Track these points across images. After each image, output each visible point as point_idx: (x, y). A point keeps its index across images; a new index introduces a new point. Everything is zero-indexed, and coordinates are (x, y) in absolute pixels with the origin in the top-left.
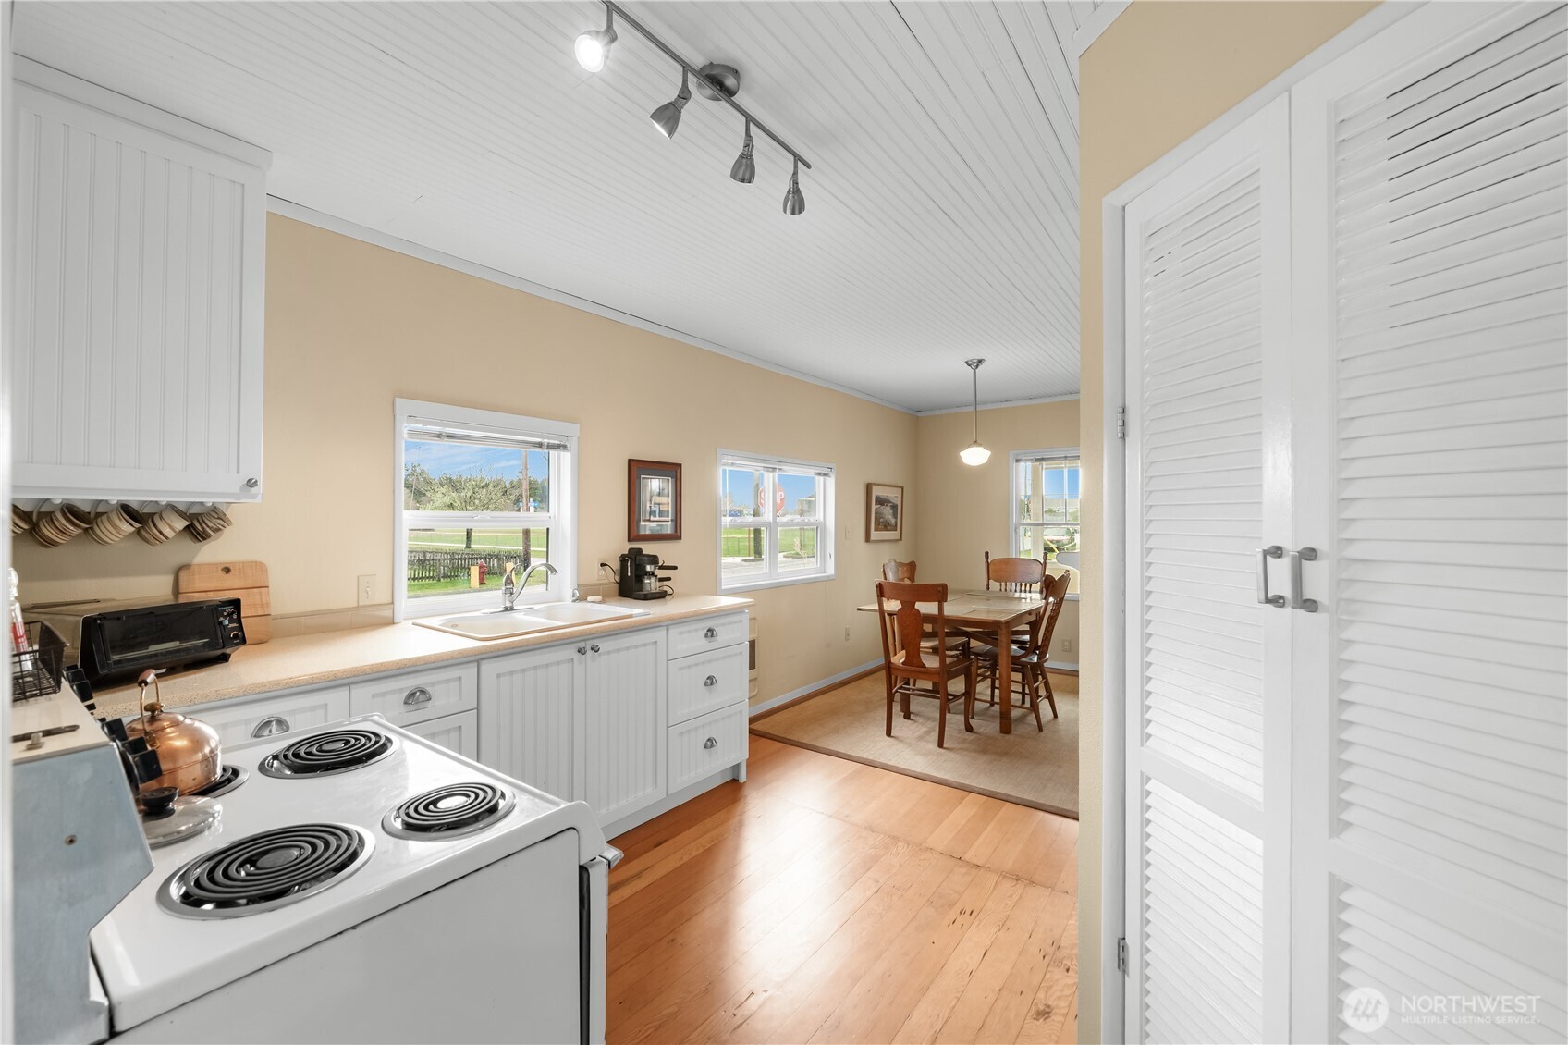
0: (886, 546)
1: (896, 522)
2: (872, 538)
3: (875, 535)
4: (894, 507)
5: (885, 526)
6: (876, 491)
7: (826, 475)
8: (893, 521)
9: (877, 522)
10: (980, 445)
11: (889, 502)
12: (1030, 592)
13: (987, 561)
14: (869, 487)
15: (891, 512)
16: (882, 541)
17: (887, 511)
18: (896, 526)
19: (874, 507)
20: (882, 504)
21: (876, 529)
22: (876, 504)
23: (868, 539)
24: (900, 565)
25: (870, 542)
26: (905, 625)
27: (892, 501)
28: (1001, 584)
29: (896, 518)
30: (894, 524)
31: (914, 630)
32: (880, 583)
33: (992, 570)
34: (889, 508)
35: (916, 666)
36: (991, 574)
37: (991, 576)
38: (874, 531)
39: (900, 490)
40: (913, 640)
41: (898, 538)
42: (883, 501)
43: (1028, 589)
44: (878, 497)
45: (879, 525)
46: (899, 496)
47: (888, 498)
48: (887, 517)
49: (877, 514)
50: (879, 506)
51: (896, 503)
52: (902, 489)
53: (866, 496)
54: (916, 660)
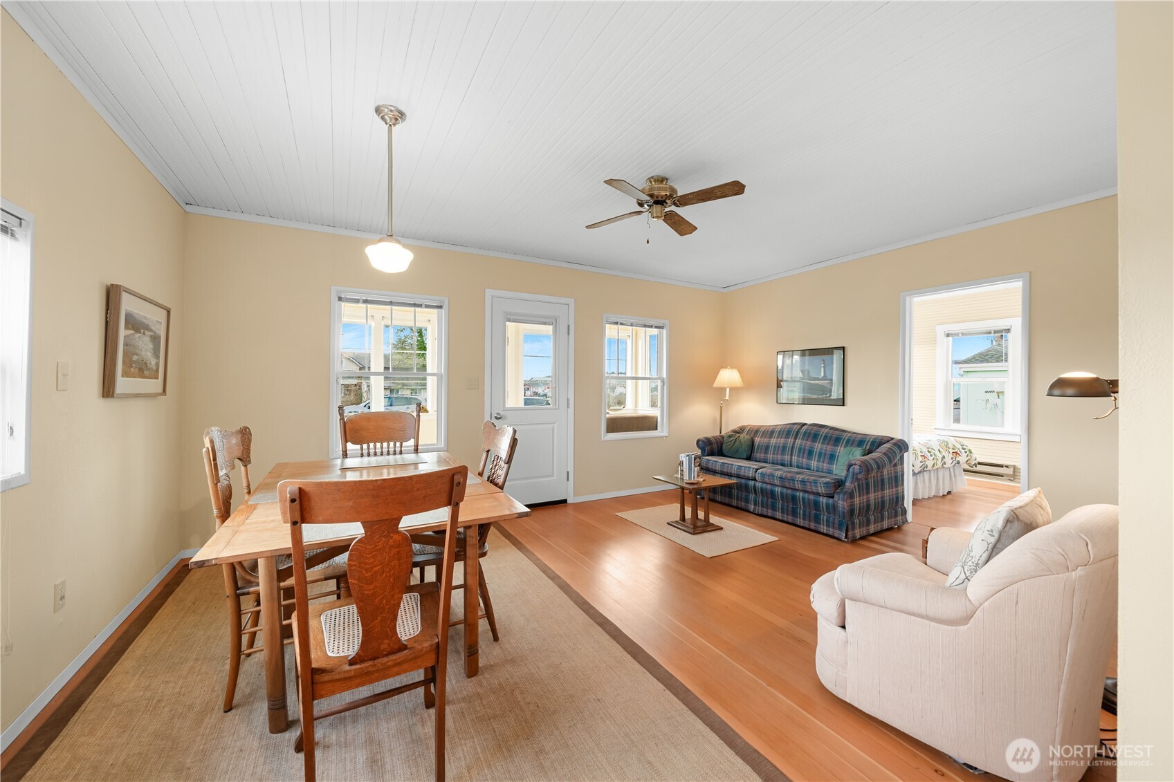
0: (141, 403)
1: (157, 365)
2: (117, 389)
3: (123, 384)
4: (155, 339)
5: (141, 370)
6: (128, 305)
8: (153, 361)
9: (128, 362)
11: (147, 328)
12: (401, 453)
13: (342, 418)
14: (112, 296)
15: (151, 346)
16: (137, 396)
17: (144, 344)
18: (157, 370)
19: (123, 332)
20: (137, 330)
21: (126, 374)
22: (126, 327)
23: (108, 389)
24: (226, 435)
25: (113, 396)
26: (369, 574)
27: (153, 328)
28: (362, 449)
29: (157, 357)
30: (155, 368)
31: (391, 580)
32: (300, 489)
33: (350, 429)
34: (147, 339)
35: (387, 655)
36: (348, 435)
37: (348, 438)
38: (123, 376)
39: (164, 313)
40: (384, 602)
41: (160, 390)
42: (135, 324)
43: (398, 449)
44: (129, 317)
45: (131, 366)
46: (164, 321)
47: (145, 321)
48: (143, 353)
49: (126, 345)
50: (132, 332)
51: (158, 332)
52: (169, 312)
53: (107, 310)
54: (387, 641)
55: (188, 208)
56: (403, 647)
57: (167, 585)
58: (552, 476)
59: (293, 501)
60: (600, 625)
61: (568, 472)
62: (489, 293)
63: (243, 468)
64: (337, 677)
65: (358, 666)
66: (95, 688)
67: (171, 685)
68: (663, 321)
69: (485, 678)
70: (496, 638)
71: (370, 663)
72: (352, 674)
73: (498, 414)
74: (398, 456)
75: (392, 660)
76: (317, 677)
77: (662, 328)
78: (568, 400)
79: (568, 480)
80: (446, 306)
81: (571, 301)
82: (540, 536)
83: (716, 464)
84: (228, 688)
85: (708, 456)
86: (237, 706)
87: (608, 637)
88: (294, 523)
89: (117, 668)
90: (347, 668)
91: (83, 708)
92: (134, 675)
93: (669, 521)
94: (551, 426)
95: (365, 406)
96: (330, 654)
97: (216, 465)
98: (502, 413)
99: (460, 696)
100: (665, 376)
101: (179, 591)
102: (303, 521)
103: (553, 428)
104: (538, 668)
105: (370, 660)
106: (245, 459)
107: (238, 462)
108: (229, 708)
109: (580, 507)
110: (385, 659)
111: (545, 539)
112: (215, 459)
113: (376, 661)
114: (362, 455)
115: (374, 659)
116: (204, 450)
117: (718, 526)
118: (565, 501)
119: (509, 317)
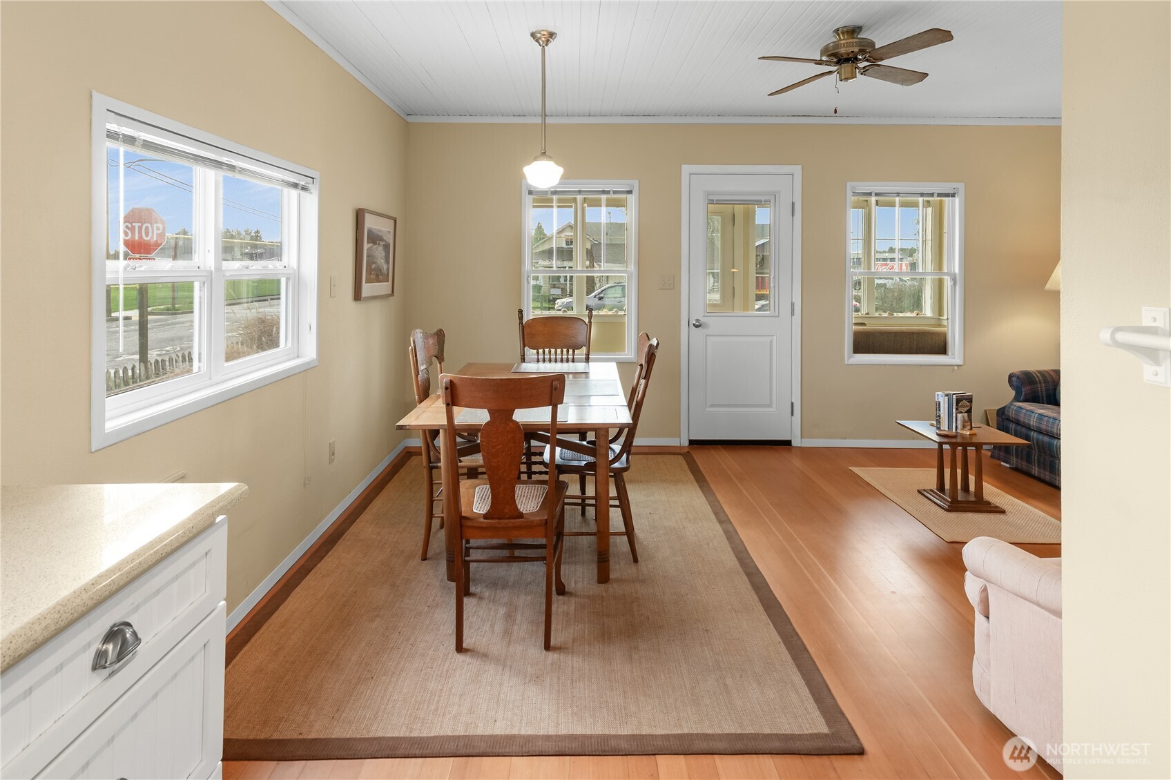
0: (378, 304)
1: (388, 269)
2: (364, 294)
3: (368, 289)
4: (386, 247)
5: (377, 276)
6: (370, 223)
7: (305, 189)
8: (385, 267)
9: (369, 271)
10: (550, 158)
11: (381, 239)
12: (573, 361)
13: (521, 323)
14: (359, 215)
15: (384, 255)
16: (376, 298)
17: (379, 254)
18: (388, 274)
19: (366, 246)
20: (375, 243)
21: (368, 281)
22: (368, 242)
23: (357, 296)
24: (426, 336)
25: (360, 300)
26: (494, 450)
27: (385, 238)
28: (538, 353)
29: (388, 262)
30: (386, 273)
31: (509, 458)
32: (451, 380)
33: (528, 334)
34: (381, 248)
35: (509, 518)
36: (526, 339)
37: (526, 342)
38: (366, 283)
39: (392, 222)
40: (505, 474)
41: (390, 292)
42: (374, 238)
43: (571, 357)
44: (370, 232)
45: (371, 274)
46: (392, 231)
47: (380, 233)
48: (378, 261)
49: (368, 256)
50: (372, 244)
51: (388, 240)
52: (395, 221)
53: (357, 229)
54: (508, 507)
55: (410, 119)
56: (521, 515)
57: (394, 466)
58: (770, 406)
59: (447, 388)
60: (748, 575)
61: (792, 404)
62: (686, 169)
63: (438, 365)
64: (475, 525)
65: (489, 521)
66: (350, 527)
67: (392, 536)
68: (955, 185)
69: (613, 588)
70: (636, 560)
71: (497, 521)
72: (485, 525)
73: (697, 320)
74: (571, 364)
75: (512, 522)
76: (463, 521)
77: (953, 195)
78: (793, 304)
79: (792, 414)
80: (636, 191)
81: (797, 170)
82: (733, 477)
83: (1030, 416)
84: (424, 541)
85: (1026, 401)
86: (430, 559)
87: (749, 586)
88: (448, 405)
89: (362, 517)
90: (482, 520)
91: (343, 537)
92: (371, 524)
93: (921, 488)
94: (770, 338)
95: (595, 297)
96: (475, 511)
97: (417, 360)
98: (703, 320)
99: (587, 594)
100: (957, 271)
101: (402, 472)
102: (454, 404)
103: (771, 342)
104: (664, 592)
105: (497, 518)
106: (440, 357)
107: (434, 359)
108: (424, 559)
109: (808, 453)
110: (508, 521)
111: (737, 482)
112: (416, 356)
113: (501, 521)
114: (538, 361)
115: (500, 519)
116: (410, 348)
117: (997, 507)
118: (788, 443)
119: (711, 197)
